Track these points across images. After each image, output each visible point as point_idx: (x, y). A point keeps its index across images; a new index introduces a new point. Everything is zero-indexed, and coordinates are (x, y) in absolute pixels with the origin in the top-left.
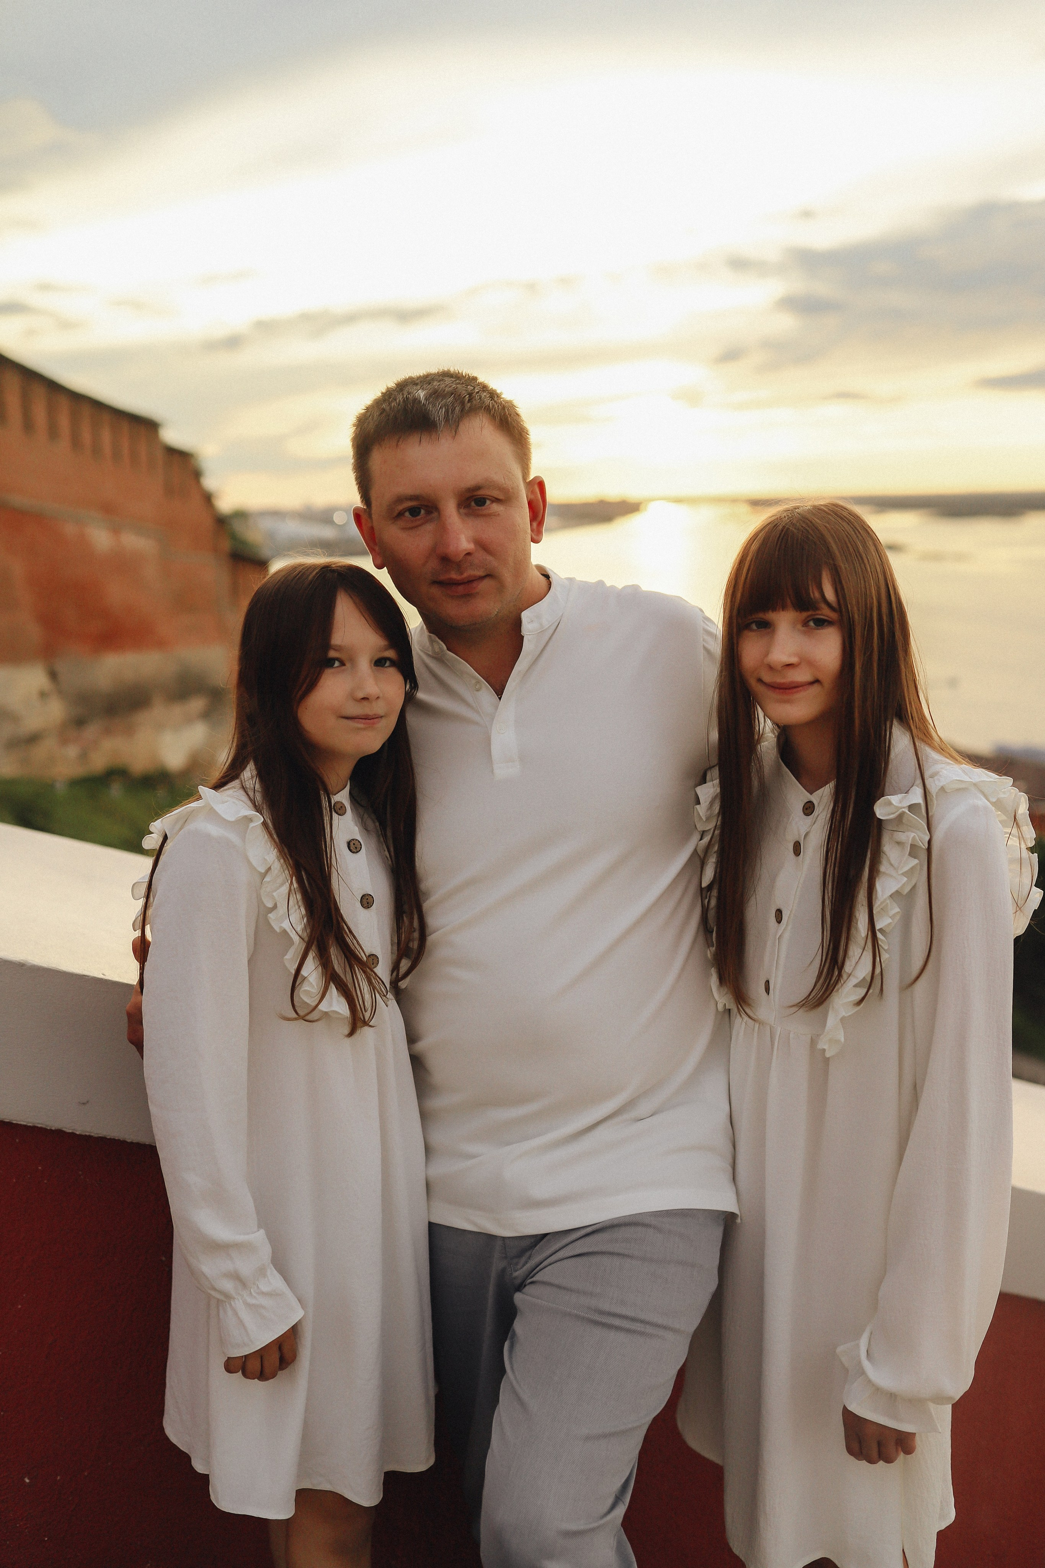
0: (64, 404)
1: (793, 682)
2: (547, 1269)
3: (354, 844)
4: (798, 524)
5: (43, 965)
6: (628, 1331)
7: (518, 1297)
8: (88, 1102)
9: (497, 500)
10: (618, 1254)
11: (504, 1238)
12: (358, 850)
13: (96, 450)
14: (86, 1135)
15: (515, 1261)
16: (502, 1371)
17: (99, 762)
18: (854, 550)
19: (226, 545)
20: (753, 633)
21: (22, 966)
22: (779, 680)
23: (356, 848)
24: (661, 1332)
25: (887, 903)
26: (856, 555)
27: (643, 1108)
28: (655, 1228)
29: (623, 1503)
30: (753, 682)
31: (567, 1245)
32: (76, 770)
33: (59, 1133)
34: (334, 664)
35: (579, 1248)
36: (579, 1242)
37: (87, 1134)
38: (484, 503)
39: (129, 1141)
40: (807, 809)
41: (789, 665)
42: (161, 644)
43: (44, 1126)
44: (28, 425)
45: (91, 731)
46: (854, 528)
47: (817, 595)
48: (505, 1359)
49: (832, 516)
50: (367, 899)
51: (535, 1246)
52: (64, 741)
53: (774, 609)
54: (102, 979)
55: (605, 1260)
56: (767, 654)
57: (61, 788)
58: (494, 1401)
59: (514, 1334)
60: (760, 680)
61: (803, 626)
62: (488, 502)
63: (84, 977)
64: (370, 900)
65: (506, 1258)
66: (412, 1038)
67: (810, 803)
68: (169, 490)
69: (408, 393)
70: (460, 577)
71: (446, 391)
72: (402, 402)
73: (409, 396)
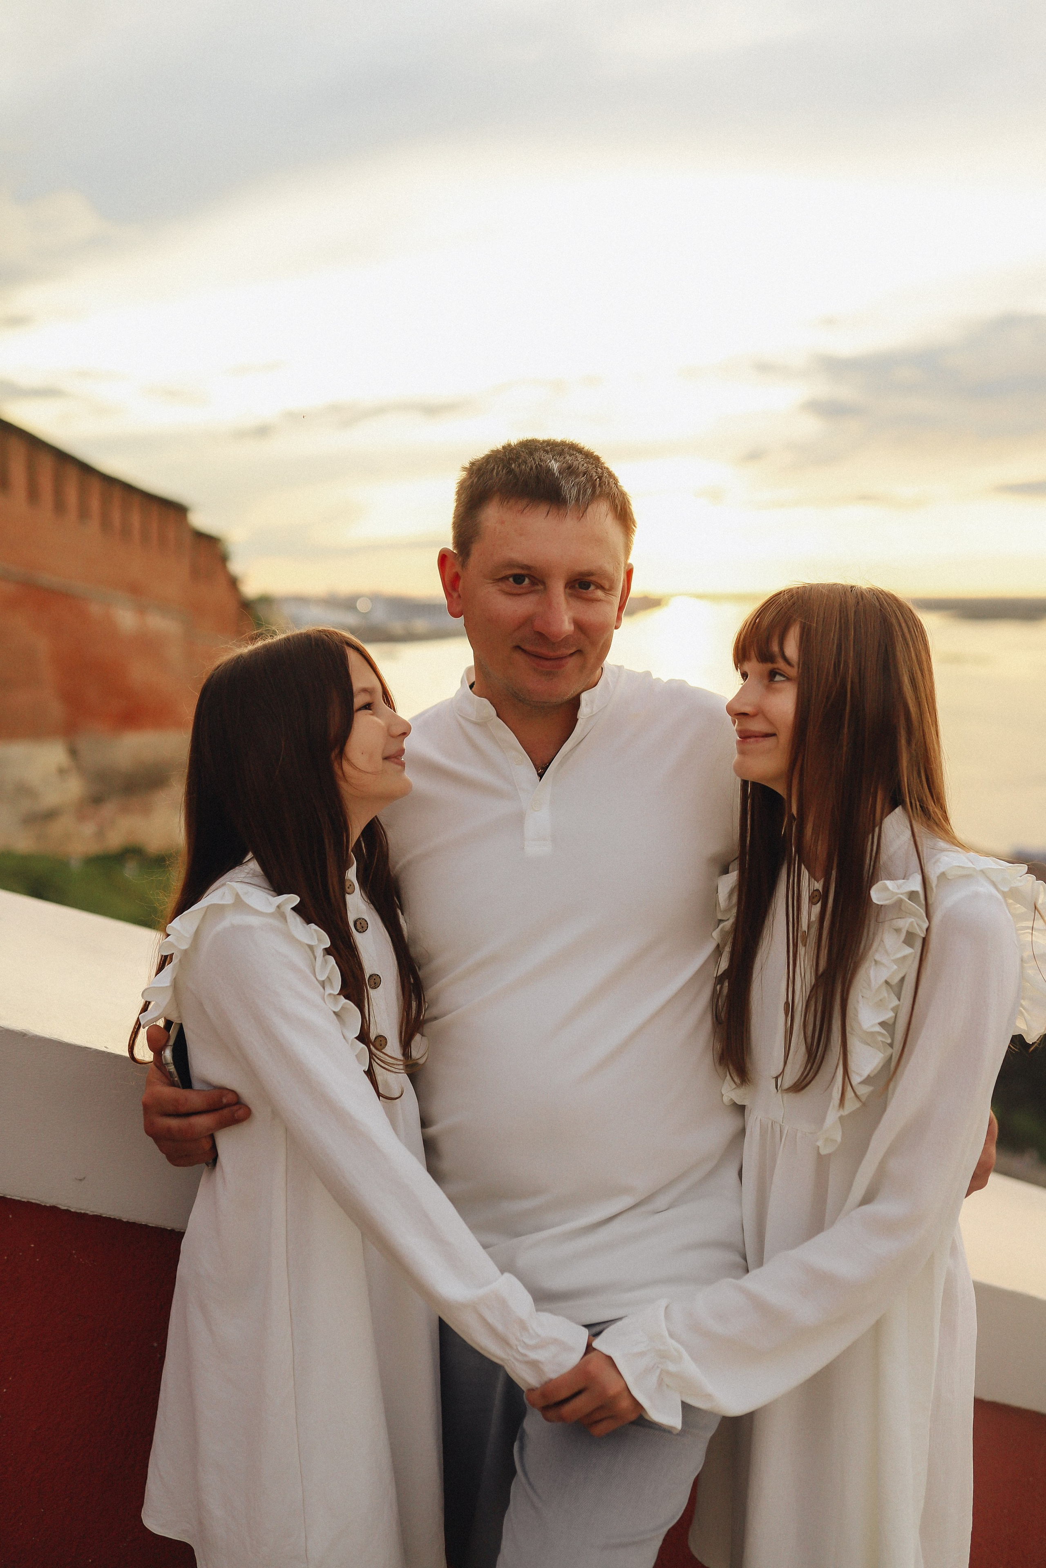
0: (96, 487)
3: (361, 923)
5: (45, 1036)
8: (84, 1178)
9: (602, 588)
12: (364, 930)
13: (126, 532)
14: (81, 1213)
16: (513, 1473)
17: (115, 840)
21: (24, 1036)
23: (363, 927)
32: (94, 848)
33: (53, 1210)
37: (83, 1212)
38: (588, 587)
39: (125, 1220)
40: (814, 898)
43: (38, 1202)
44: (59, 505)
45: (109, 809)
48: (515, 1461)
50: (375, 979)
52: (81, 815)
54: (104, 1052)
57: (75, 865)
58: (504, 1503)
59: (524, 1433)
62: (592, 587)
63: (87, 1049)
64: (377, 980)
66: (425, 1123)
67: (816, 892)
68: (195, 573)
69: (540, 459)
70: (552, 654)
71: (578, 468)
72: (534, 468)
73: (542, 464)
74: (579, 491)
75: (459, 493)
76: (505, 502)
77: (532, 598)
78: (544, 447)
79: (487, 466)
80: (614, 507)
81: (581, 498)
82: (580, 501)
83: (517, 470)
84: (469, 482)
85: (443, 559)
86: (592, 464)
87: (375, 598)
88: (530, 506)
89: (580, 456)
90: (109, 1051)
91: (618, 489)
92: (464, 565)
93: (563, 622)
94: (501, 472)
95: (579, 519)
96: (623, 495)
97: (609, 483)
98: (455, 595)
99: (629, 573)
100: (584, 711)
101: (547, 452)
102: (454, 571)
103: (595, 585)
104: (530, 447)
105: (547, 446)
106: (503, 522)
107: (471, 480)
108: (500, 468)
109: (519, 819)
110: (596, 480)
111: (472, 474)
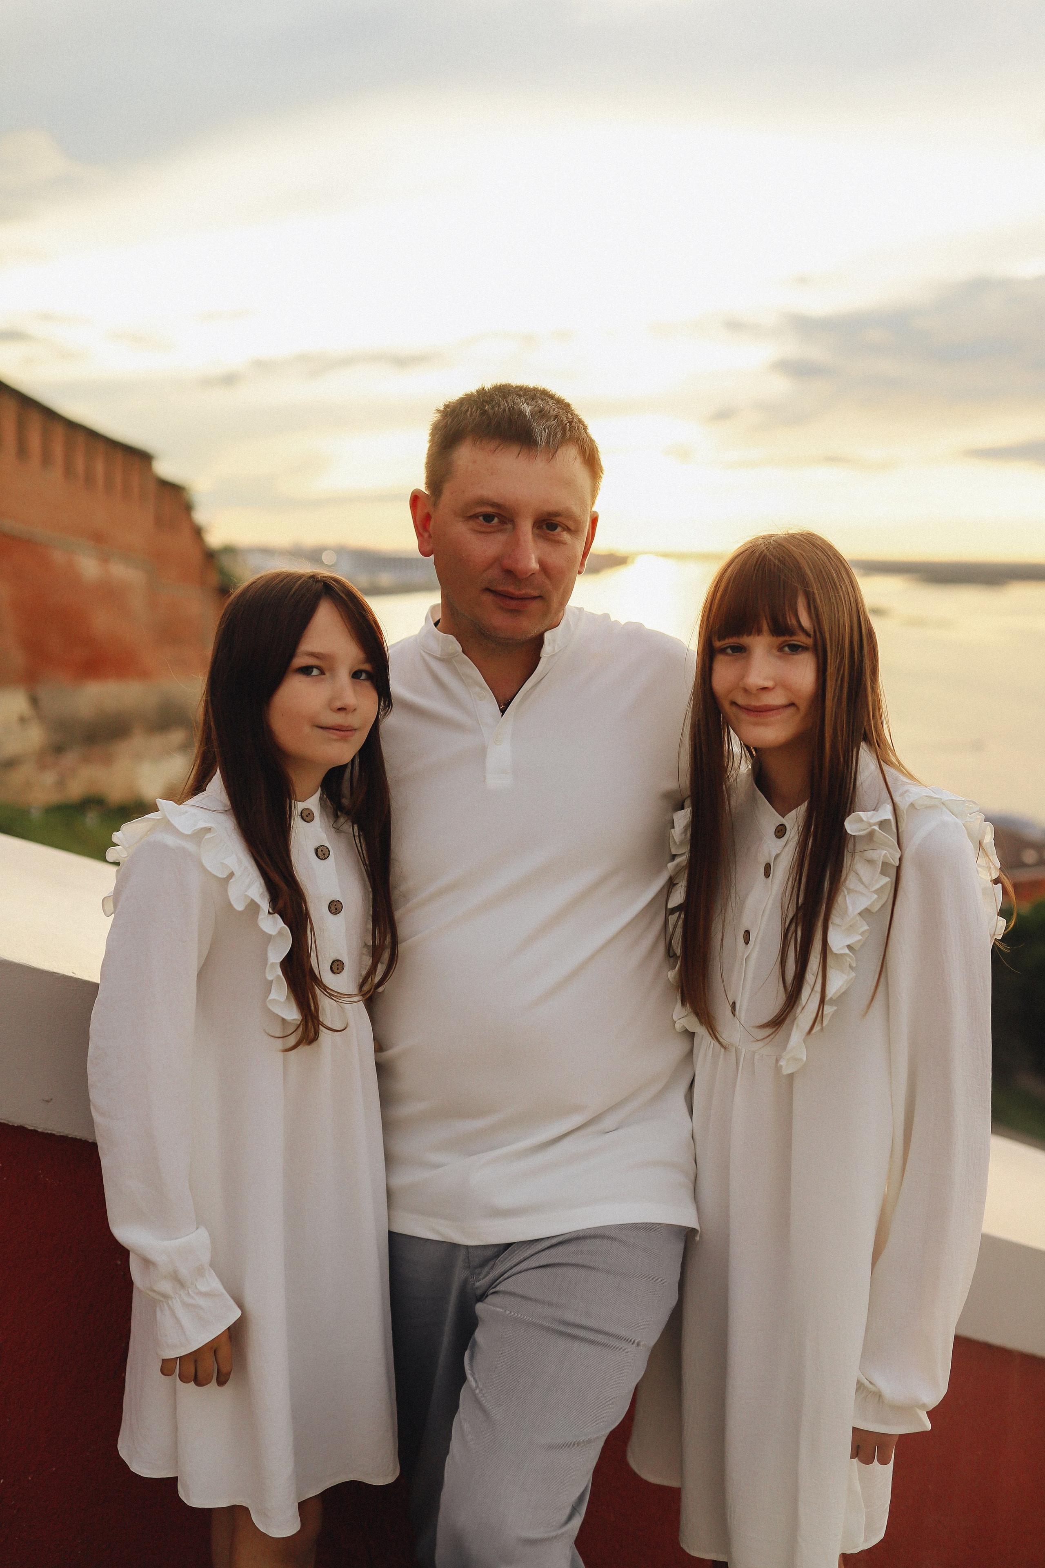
0: (59, 432)
1: (766, 706)
2: (511, 1279)
3: (324, 849)
4: (775, 551)
5: (14, 961)
6: (592, 1342)
7: (480, 1307)
8: (51, 1099)
9: (568, 529)
10: (583, 1266)
11: (467, 1247)
12: (327, 857)
13: (89, 479)
14: (48, 1134)
15: (477, 1271)
16: (463, 1379)
17: (76, 789)
18: (828, 578)
19: (214, 579)
20: (727, 658)
22: (754, 703)
23: (326, 853)
24: (623, 1345)
25: (857, 920)
26: (830, 582)
27: (609, 1122)
28: (621, 1241)
29: (580, 1514)
30: (726, 706)
31: (532, 1256)
32: (54, 798)
33: (21, 1130)
34: (312, 671)
35: (543, 1259)
36: (544, 1253)
37: (49, 1132)
38: (556, 528)
40: (778, 832)
41: (764, 689)
42: (144, 674)
43: (5, 1122)
44: (22, 451)
45: (70, 758)
46: (828, 557)
47: (794, 622)
48: (465, 1368)
49: (807, 544)
50: (336, 905)
51: (498, 1256)
52: (42, 767)
53: (749, 634)
54: (72, 977)
55: (571, 1272)
56: (743, 677)
57: (36, 813)
58: (453, 1407)
59: (475, 1343)
60: (733, 703)
61: (778, 651)
62: (559, 529)
63: (54, 974)
64: (338, 906)
65: (469, 1267)
66: (380, 1046)
67: (781, 826)
68: (159, 522)
69: (513, 402)
70: (517, 593)
71: (549, 412)
72: (507, 410)
73: (515, 406)
74: (549, 434)
75: (433, 434)
76: (478, 443)
77: (501, 537)
78: (517, 391)
79: (460, 407)
80: (583, 452)
81: (551, 441)
82: (551, 443)
83: (491, 412)
84: (443, 423)
85: (415, 499)
86: (563, 409)
87: (341, 551)
88: (501, 447)
89: (551, 402)
90: (76, 976)
91: (587, 435)
92: (435, 505)
93: (530, 558)
94: (475, 413)
95: (549, 461)
96: (592, 441)
97: (578, 428)
98: (426, 535)
99: (594, 521)
100: (547, 650)
101: (520, 396)
102: (426, 511)
103: (562, 527)
104: (503, 391)
105: (519, 391)
106: (475, 462)
107: (445, 421)
108: (474, 409)
109: (482, 752)
110: (566, 424)
111: (446, 415)
